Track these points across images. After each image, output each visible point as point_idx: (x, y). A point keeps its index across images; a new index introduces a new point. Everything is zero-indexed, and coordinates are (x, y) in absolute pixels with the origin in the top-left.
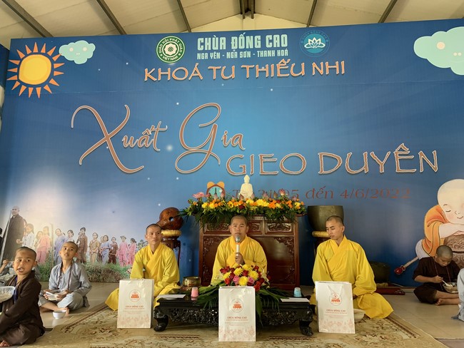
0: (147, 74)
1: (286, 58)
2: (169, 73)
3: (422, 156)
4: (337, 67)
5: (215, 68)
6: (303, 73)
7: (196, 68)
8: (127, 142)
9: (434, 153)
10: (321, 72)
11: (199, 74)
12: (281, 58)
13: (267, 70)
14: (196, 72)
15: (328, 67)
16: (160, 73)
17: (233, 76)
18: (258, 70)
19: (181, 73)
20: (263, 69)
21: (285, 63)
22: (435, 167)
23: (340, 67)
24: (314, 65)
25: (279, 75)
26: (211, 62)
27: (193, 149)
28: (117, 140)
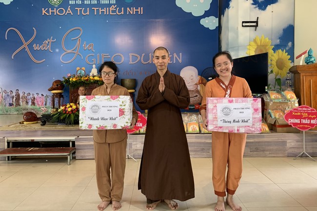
0: (44, 12)
1: (114, 5)
2: (55, 11)
3: (175, 55)
4: (139, 10)
5: (79, 9)
6: (122, 13)
7: (69, 9)
8: (36, 47)
9: (181, 54)
10: (132, 13)
11: (71, 12)
12: (112, 4)
13: (105, 11)
14: (69, 11)
15: (135, 10)
16: (50, 11)
17: (88, 13)
18: (100, 11)
19: (61, 11)
20: (103, 10)
21: (114, 7)
22: (180, 61)
23: (140, 10)
24: (128, 9)
25: (111, 13)
26: (76, 5)
27: (69, 51)
28: (30, 46)
